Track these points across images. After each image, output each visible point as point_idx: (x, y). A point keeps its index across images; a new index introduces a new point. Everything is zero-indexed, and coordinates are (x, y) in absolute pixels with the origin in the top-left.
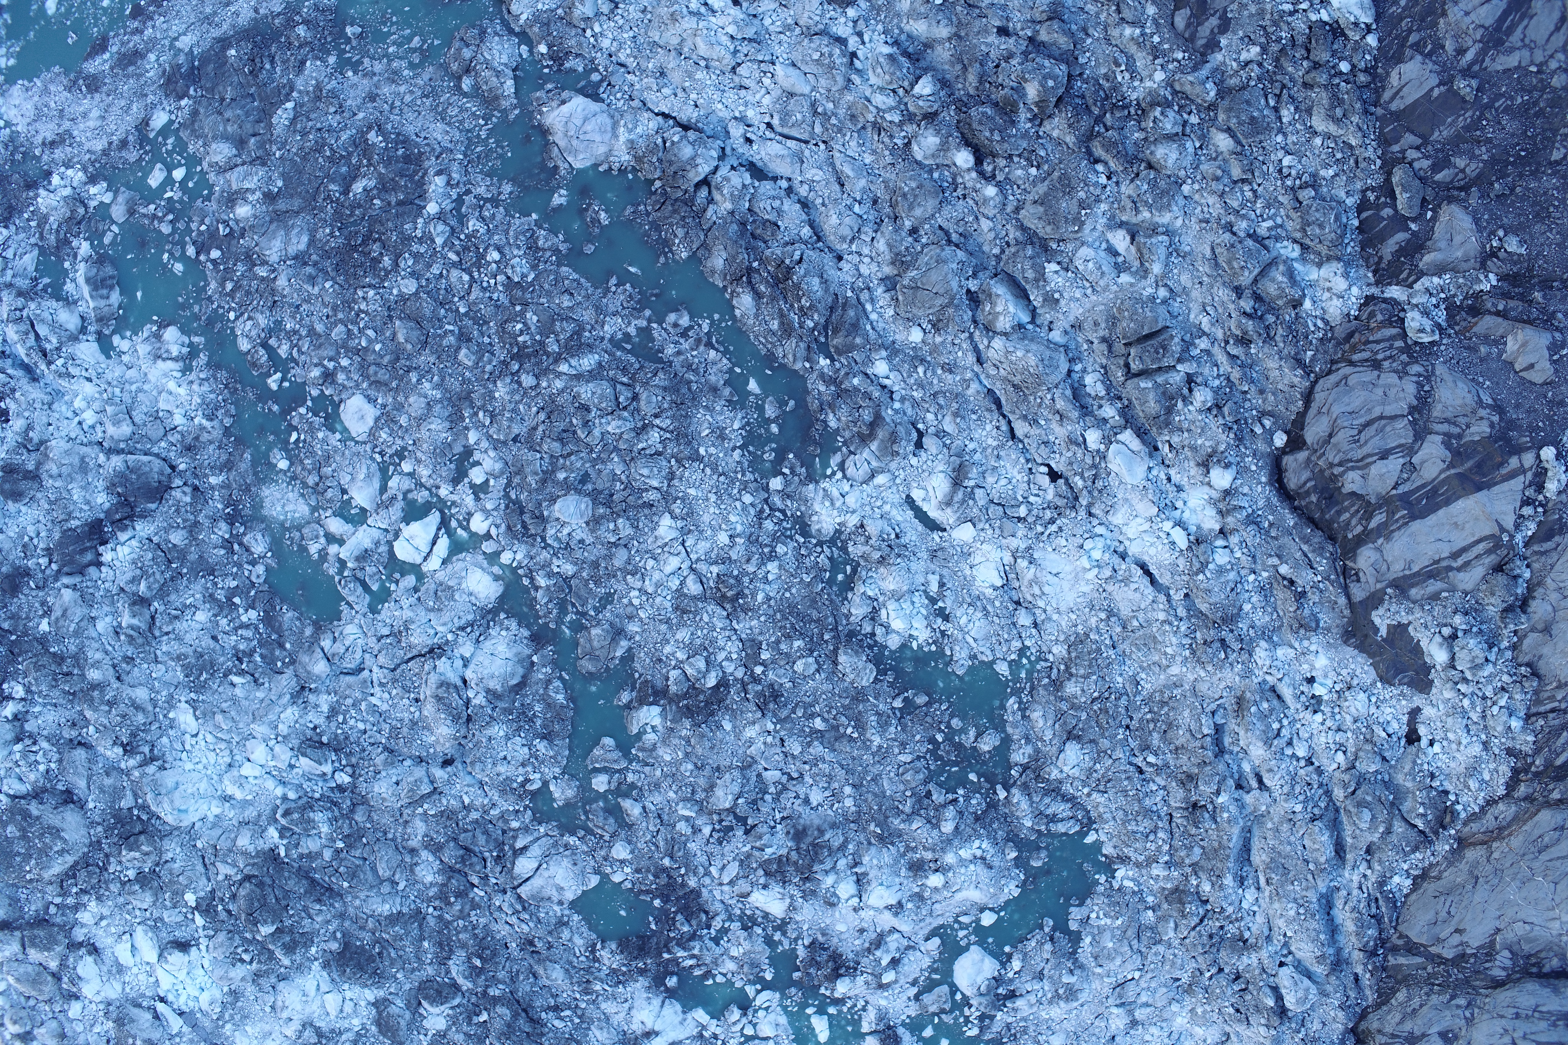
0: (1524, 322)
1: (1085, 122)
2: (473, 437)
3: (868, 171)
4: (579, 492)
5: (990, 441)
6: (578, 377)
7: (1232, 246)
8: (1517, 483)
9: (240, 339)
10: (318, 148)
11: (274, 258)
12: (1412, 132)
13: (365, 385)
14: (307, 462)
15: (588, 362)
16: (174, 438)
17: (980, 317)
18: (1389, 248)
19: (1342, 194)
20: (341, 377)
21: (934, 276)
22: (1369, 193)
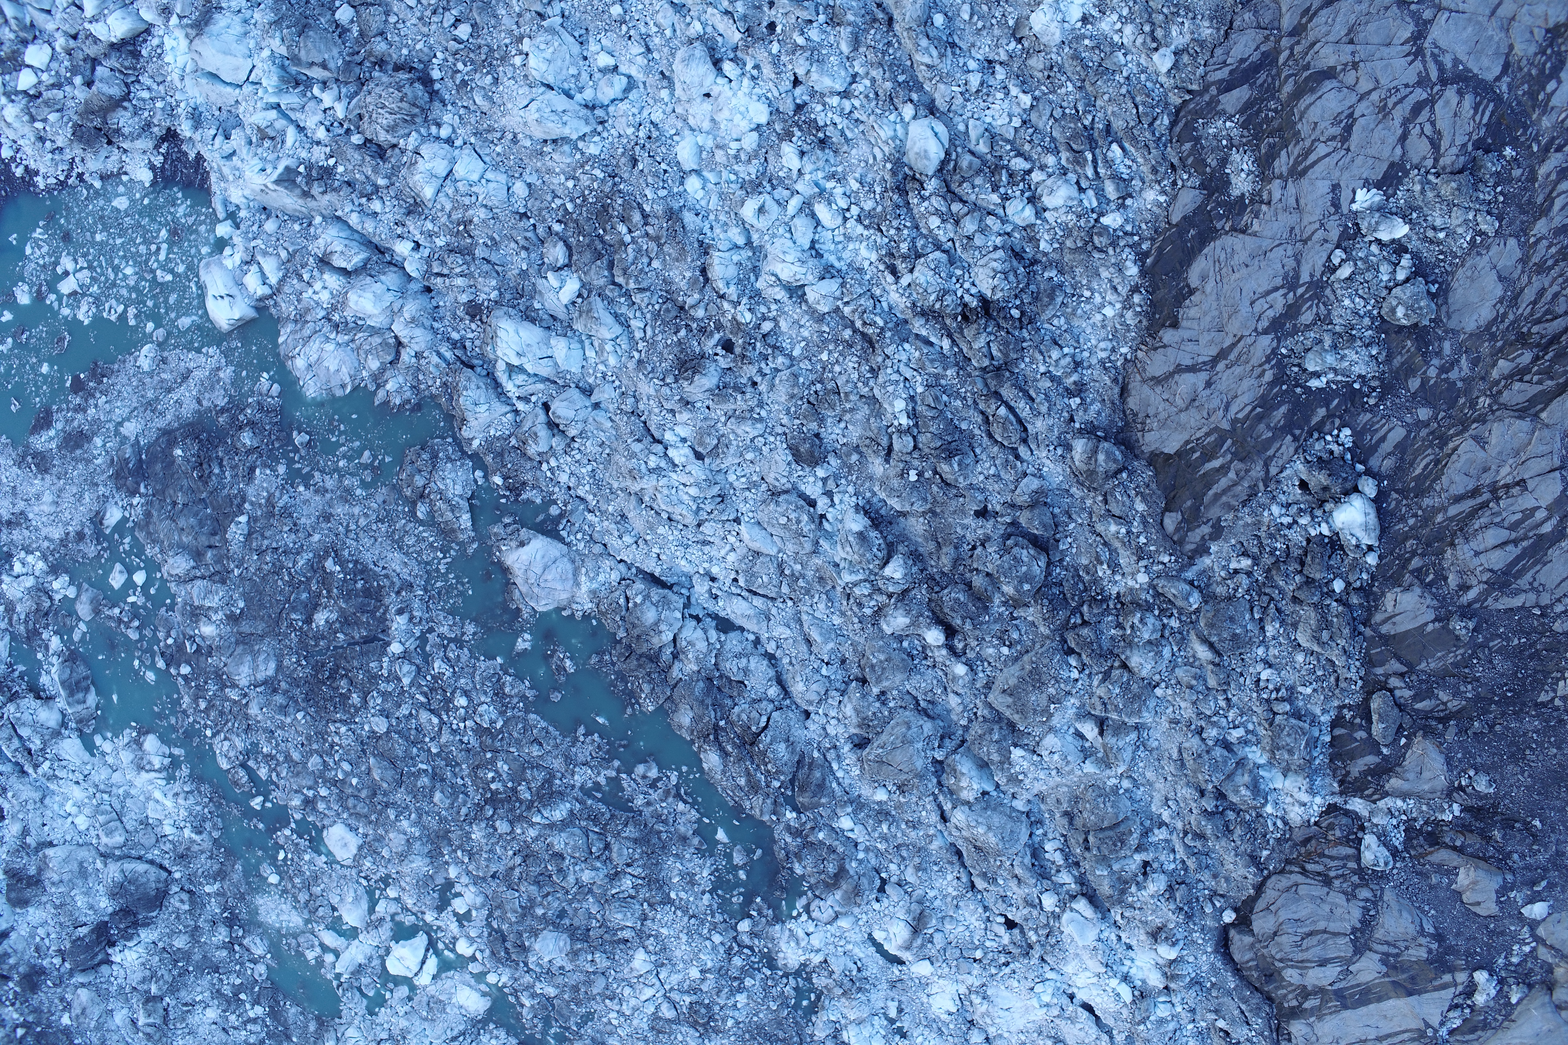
0: (1479, 858)
1: (1062, 614)
2: (453, 872)
3: (837, 633)
4: (556, 926)
5: (950, 890)
6: (552, 826)
7: (1200, 756)
8: (1448, 993)
9: (219, 759)
10: (277, 570)
11: (243, 682)
12: (1399, 659)
13: (345, 816)
14: (297, 880)
15: (559, 813)
16: (168, 847)
17: (945, 782)
18: (1357, 767)
19: (1318, 711)
20: (321, 806)
21: (899, 757)
22: (1345, 711)
